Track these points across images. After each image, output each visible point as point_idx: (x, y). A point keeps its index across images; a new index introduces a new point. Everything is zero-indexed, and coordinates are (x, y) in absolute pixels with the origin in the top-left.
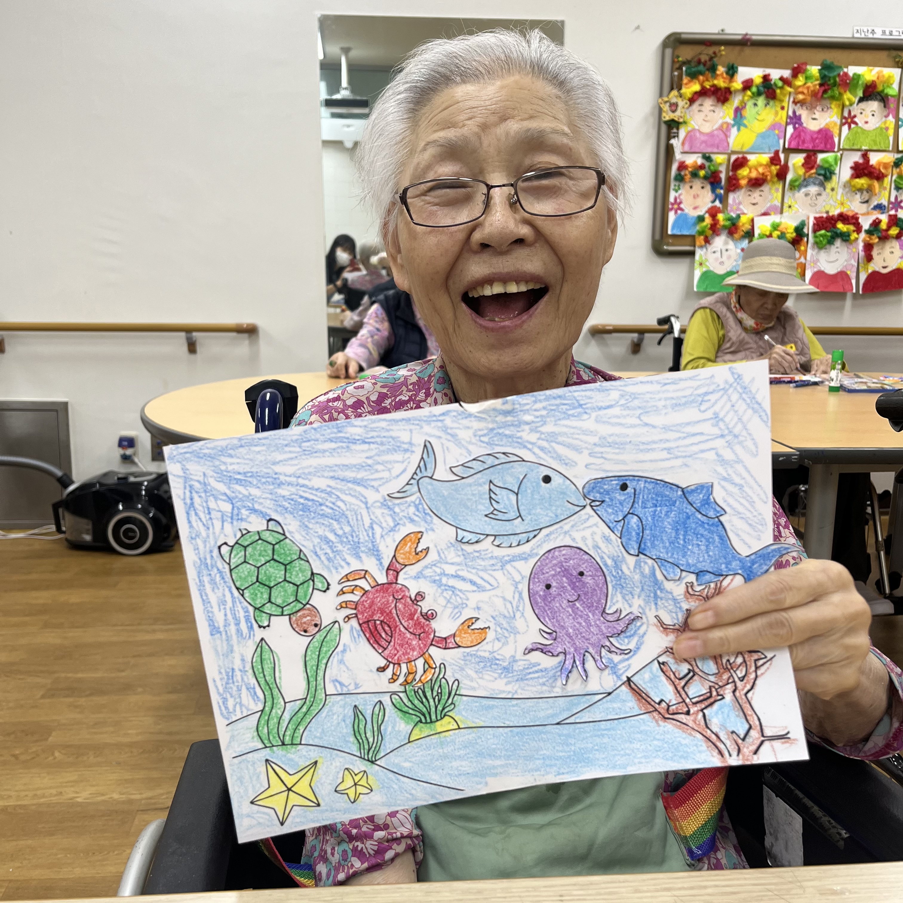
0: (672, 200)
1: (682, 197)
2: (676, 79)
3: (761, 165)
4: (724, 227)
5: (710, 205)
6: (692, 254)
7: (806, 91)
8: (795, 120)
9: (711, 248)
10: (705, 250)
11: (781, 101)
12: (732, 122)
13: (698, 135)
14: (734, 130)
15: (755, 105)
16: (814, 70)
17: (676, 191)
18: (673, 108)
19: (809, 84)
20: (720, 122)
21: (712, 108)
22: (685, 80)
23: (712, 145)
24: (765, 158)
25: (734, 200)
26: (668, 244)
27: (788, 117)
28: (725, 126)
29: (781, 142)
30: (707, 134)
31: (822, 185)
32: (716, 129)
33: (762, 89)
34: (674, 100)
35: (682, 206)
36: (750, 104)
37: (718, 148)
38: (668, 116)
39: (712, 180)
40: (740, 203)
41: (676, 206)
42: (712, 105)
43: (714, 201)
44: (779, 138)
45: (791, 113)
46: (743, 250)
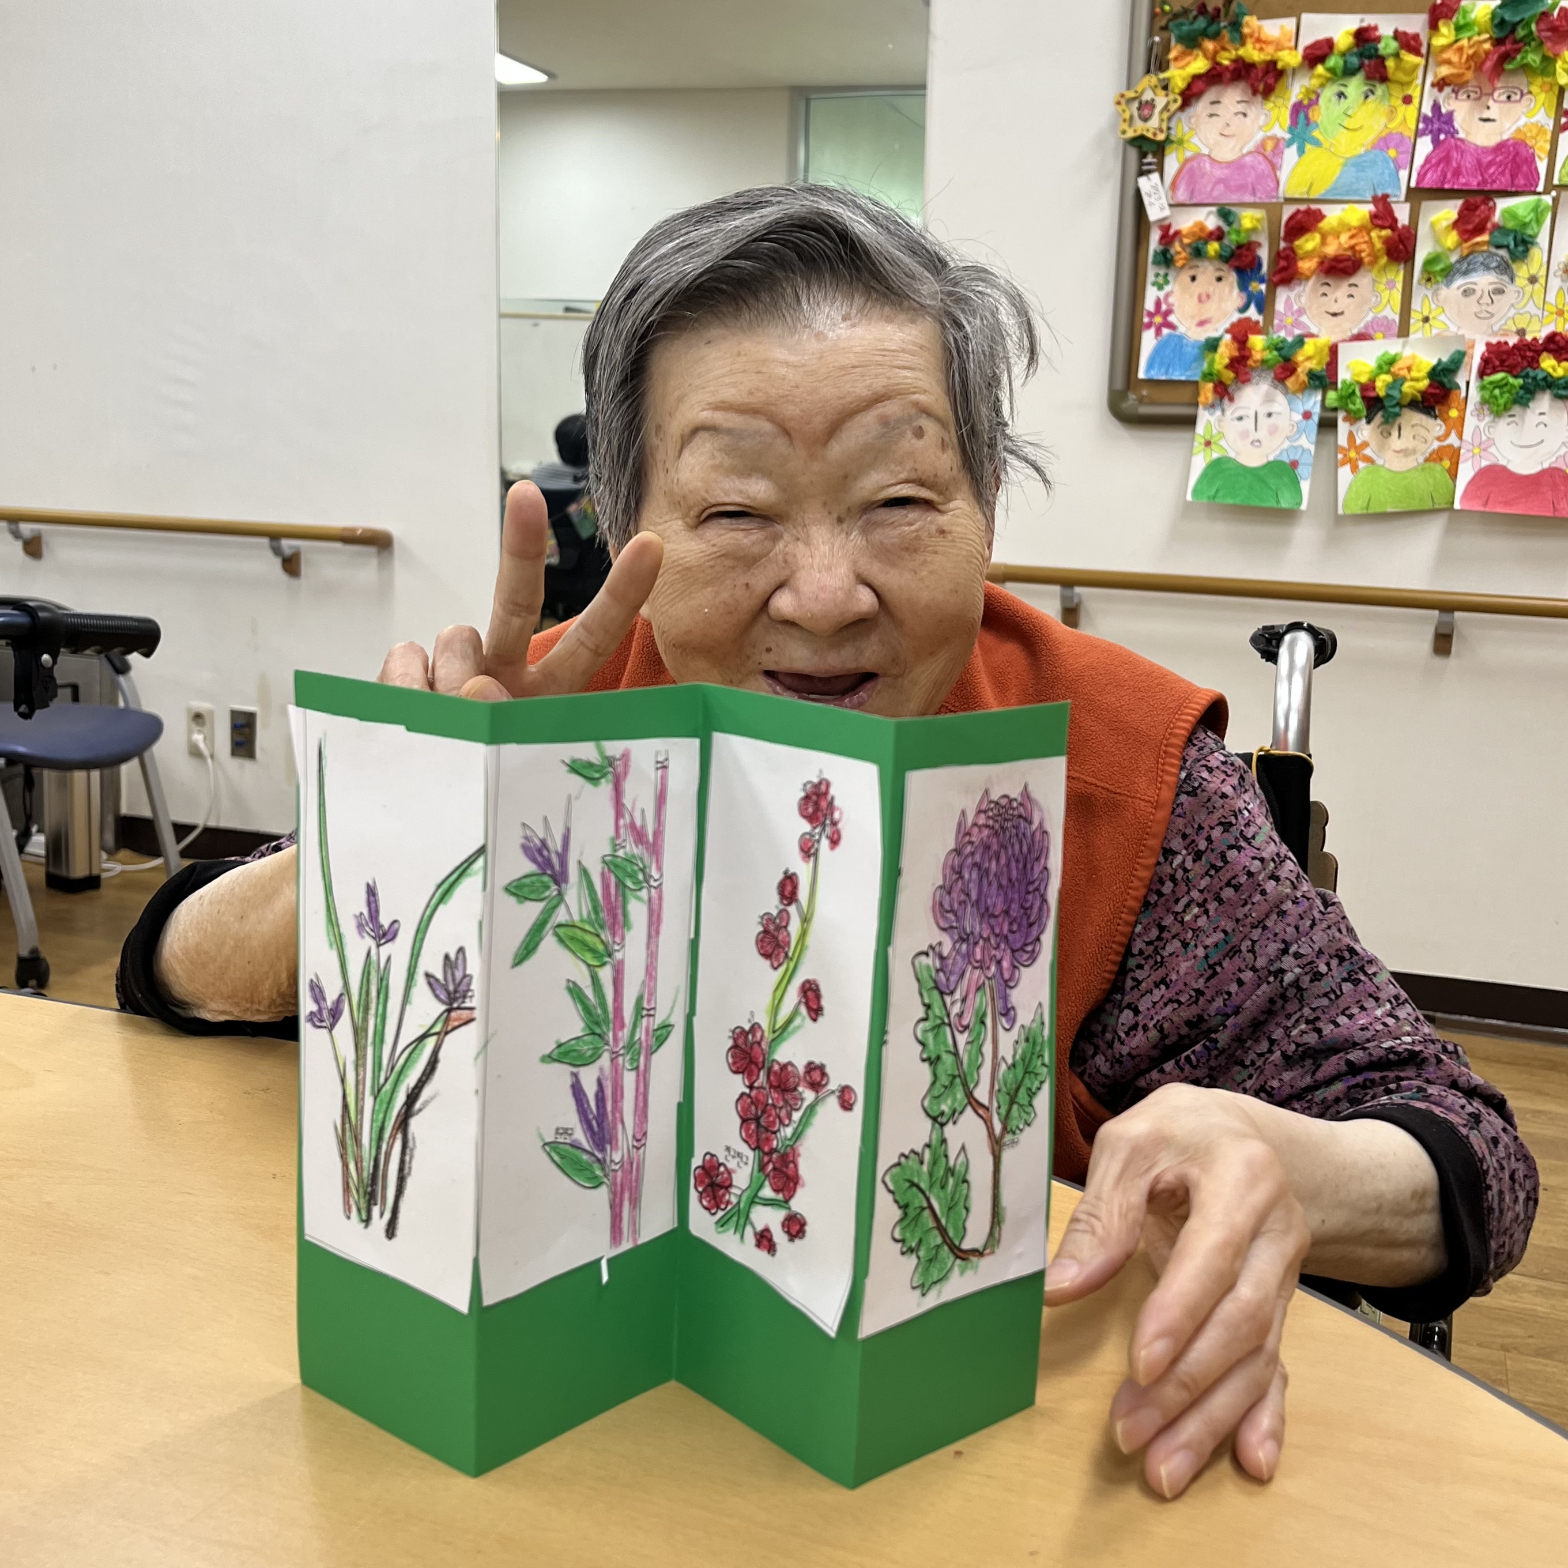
0: (1149, 305)
1: (1171, 300)
2: (1157, 51)
3: (1349, 228)
4: (1265, 364)
5: (1236, 317)
6: (1190, 422)
8: (1438, 123)
9: (1232, 410)
10: (1218, 413)
11: (1404, 86)
12: (1288, 136)
13: (1207, 166)
14: (1291, 153)
15: (1341, 95)
16: (1480, 9)
17: (1160, 287)
18: (1145, 112)
19: (1464, 41)
20: (1259, 136)
21: (1241, 108)
22: (1175, 51)
23: (1241, 188)
24: (1360, 213)
25: (1288, 303)
26: (1142, 401)
27: (1421, 118)
28: (1270, 145)
29: (1403, 174)
30: (1229, 164)
31: (1505, 269)
32: (1250, 153)
33: (1355, 61)
34: (1148, 96)
35: (1172, 318)
36: (1327, 95)
37: (1254, 193)
38: (1136, 129)
39: (1239, 262)
40: (1301, 312)
41: (1158, 319)
42: (1240, 102)
43: (1244, 309)
44: (1398, 168)
45: (1427, 110)
46: (1306, 415)
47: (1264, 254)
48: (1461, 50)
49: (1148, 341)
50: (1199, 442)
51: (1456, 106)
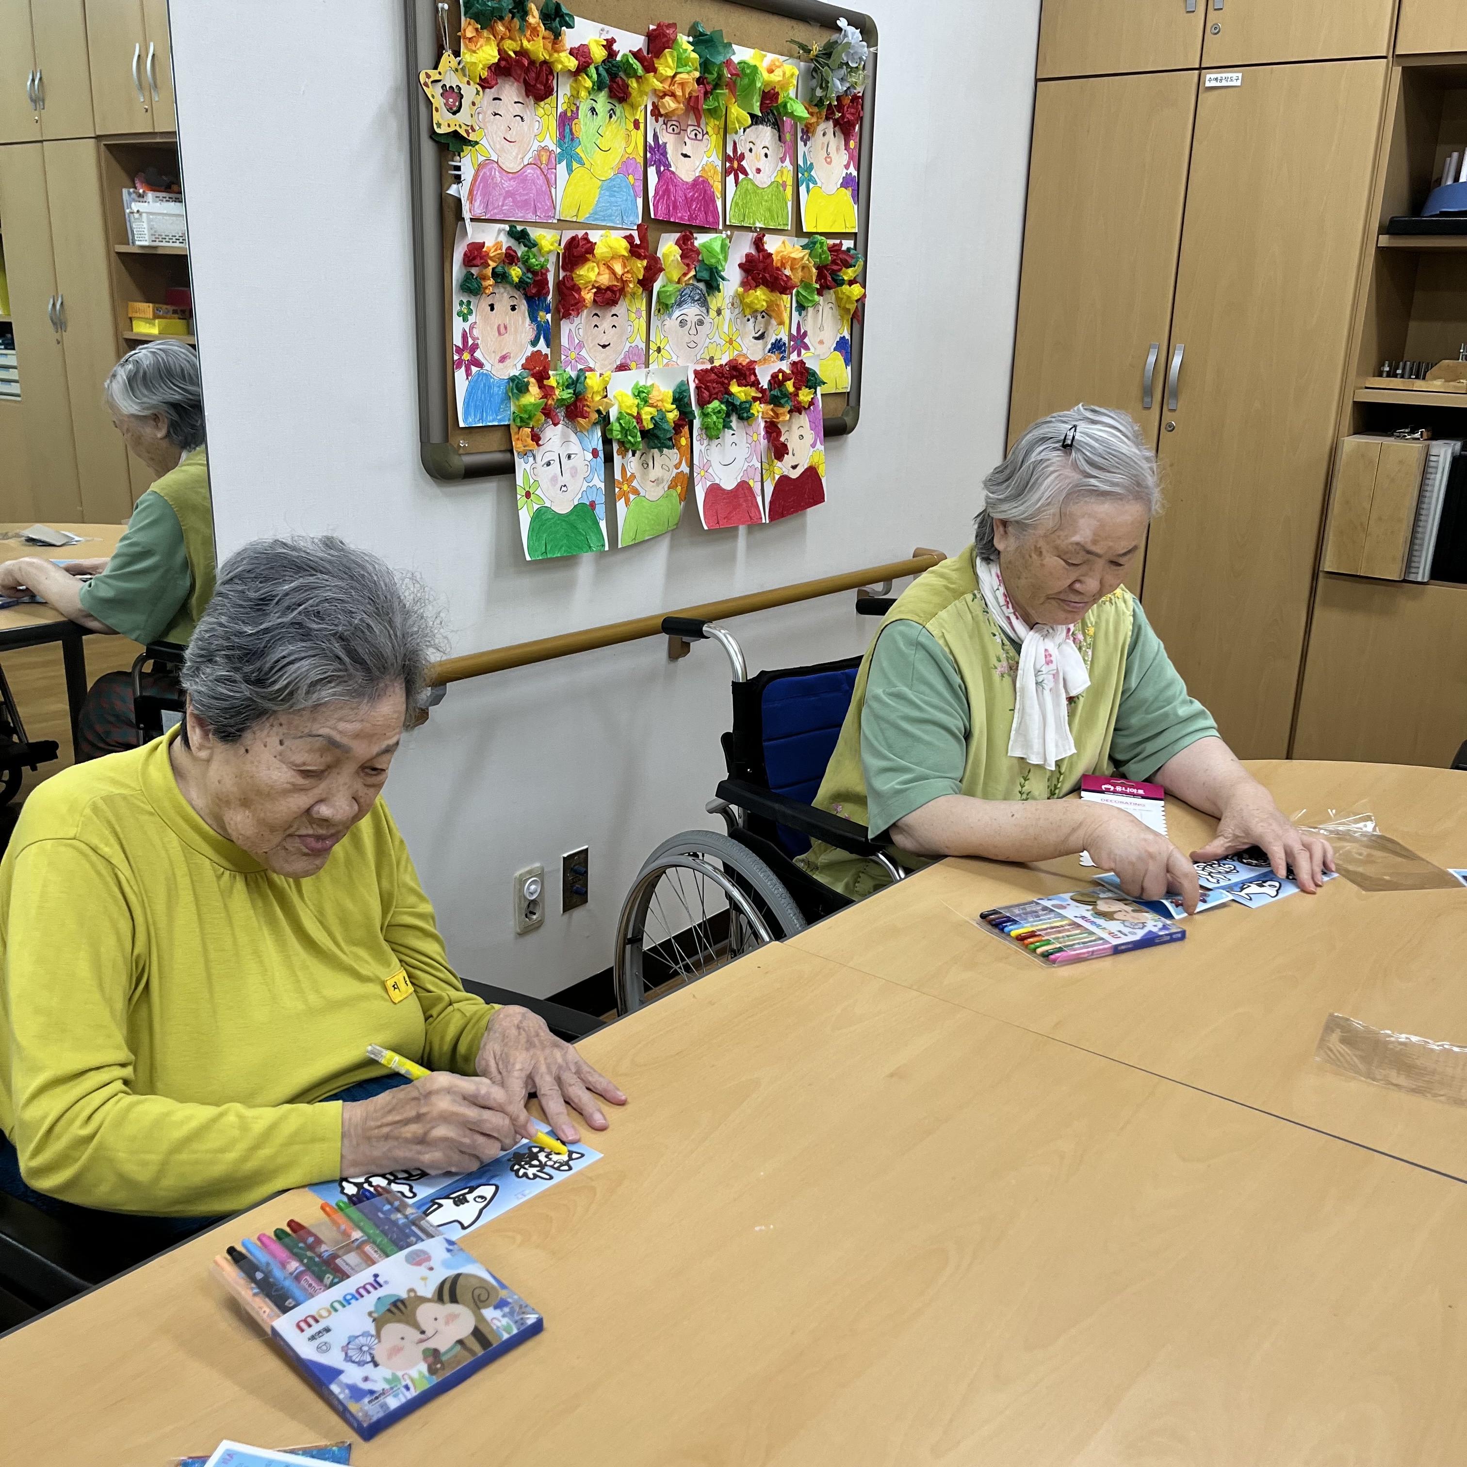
0: (458, 341)
1: (476, 332)
2: (445, 22)
3: (615, 256)
4: (561, 403)
5: (530, 350)
6: (507, 469)
7: (679, 93)
8: (658, 154)
9: (542, 454)
10: (531, 459)
11: (634, 107)
13: (497, 175)
14: (562, 167)
15: (593, 110)
16: (687, 44)
17: (465, 320)
18: (453, 102)
19: (683, 76)
20: (536, 146)
21: (518, 109)
22: (468, 29)
24: (618, 241)
25: (570, 338)
26: (459, 451)
27: (647, 146)
28: (544, 158)
29: (639, 202)
30: (514, 175)
31: (703, 301)
32: (530, 165)
33: (604, 74)
34: (452, 80)
35: (478, 354)
36: (585, 109)
37: (537, 211)
38: (445, 123)
39: (532, 291)
40: (581, 345)
41: (466, 356)
42: (517, 103)
43: (534, 343)
44: (636, 196)
45: (650, 139)
46: (595, 453)
47: (550, 280)
48: (683, 85)
50: (520, 494)
51: (667, 138)
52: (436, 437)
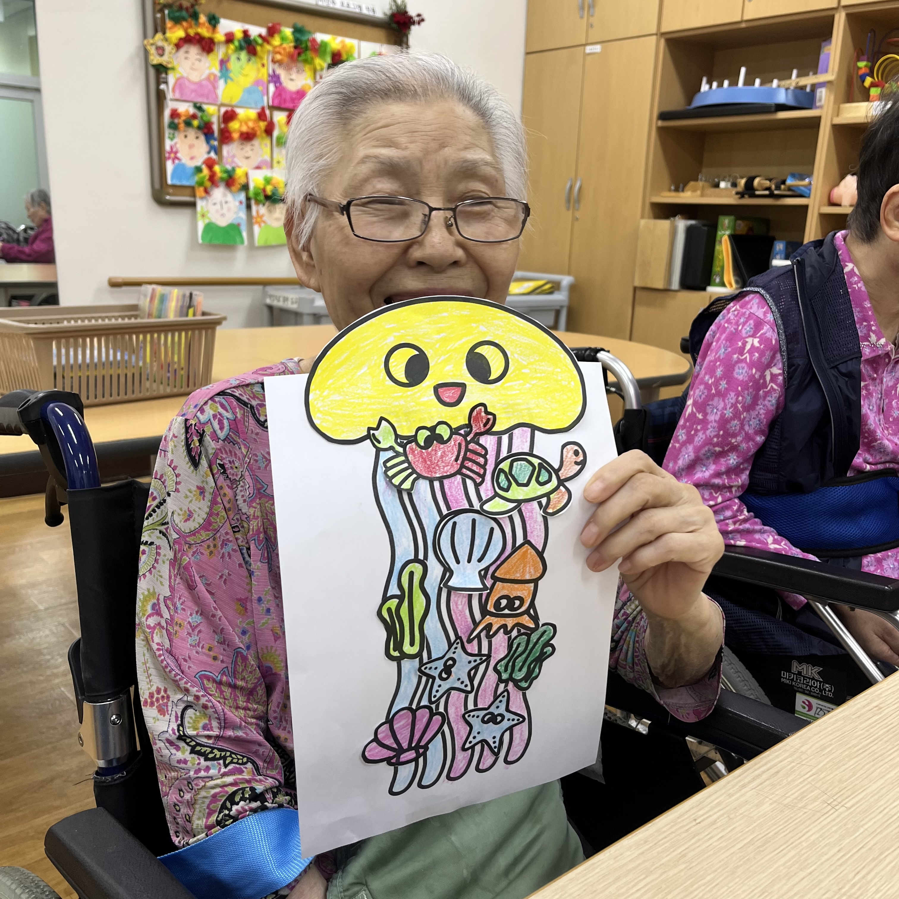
0: (168, 148)
1: (177, 146)
2: (159, 21)
3: (249, 120)
4: (222, 179)
5: (206, 156)
6: (193, 205)
7: (282, 52)
8: (275, 78)
9: (211, 200)
10: (205, 201)
11: (261, 58)
13: (186, 82)
15: (239, 59)
16: (288, 32)
17: (172, 139)
18: (161, 52)
19: (285, 45)
20: (207, 72)
21: (198, 57)
22: (169, 24)
23: (202, 95)
24: (252, 113)
25: (228, 152)
26: (169, 194)
27: (269, 75)
28: (212, 78)
29: (265, 98)
30: (196, 83)
32: (204, 80)
33: (243, 44)
34: (160, 44)
35: (179, 155)
36: (233, 58)
37: (208, 98)
38: (155, 59)
39: (206, 131)
40: (234, 156)
41: (172, 155)
42: (198, 54)
43: (209, 153)
44: (263, 95)
45: (271, 72)
46: (241, 203)
47: (215, 127)
48: (284, 49)
49: (170, 166)
50: (199, 216)
51: (282, 73)
52: (157, 186)
